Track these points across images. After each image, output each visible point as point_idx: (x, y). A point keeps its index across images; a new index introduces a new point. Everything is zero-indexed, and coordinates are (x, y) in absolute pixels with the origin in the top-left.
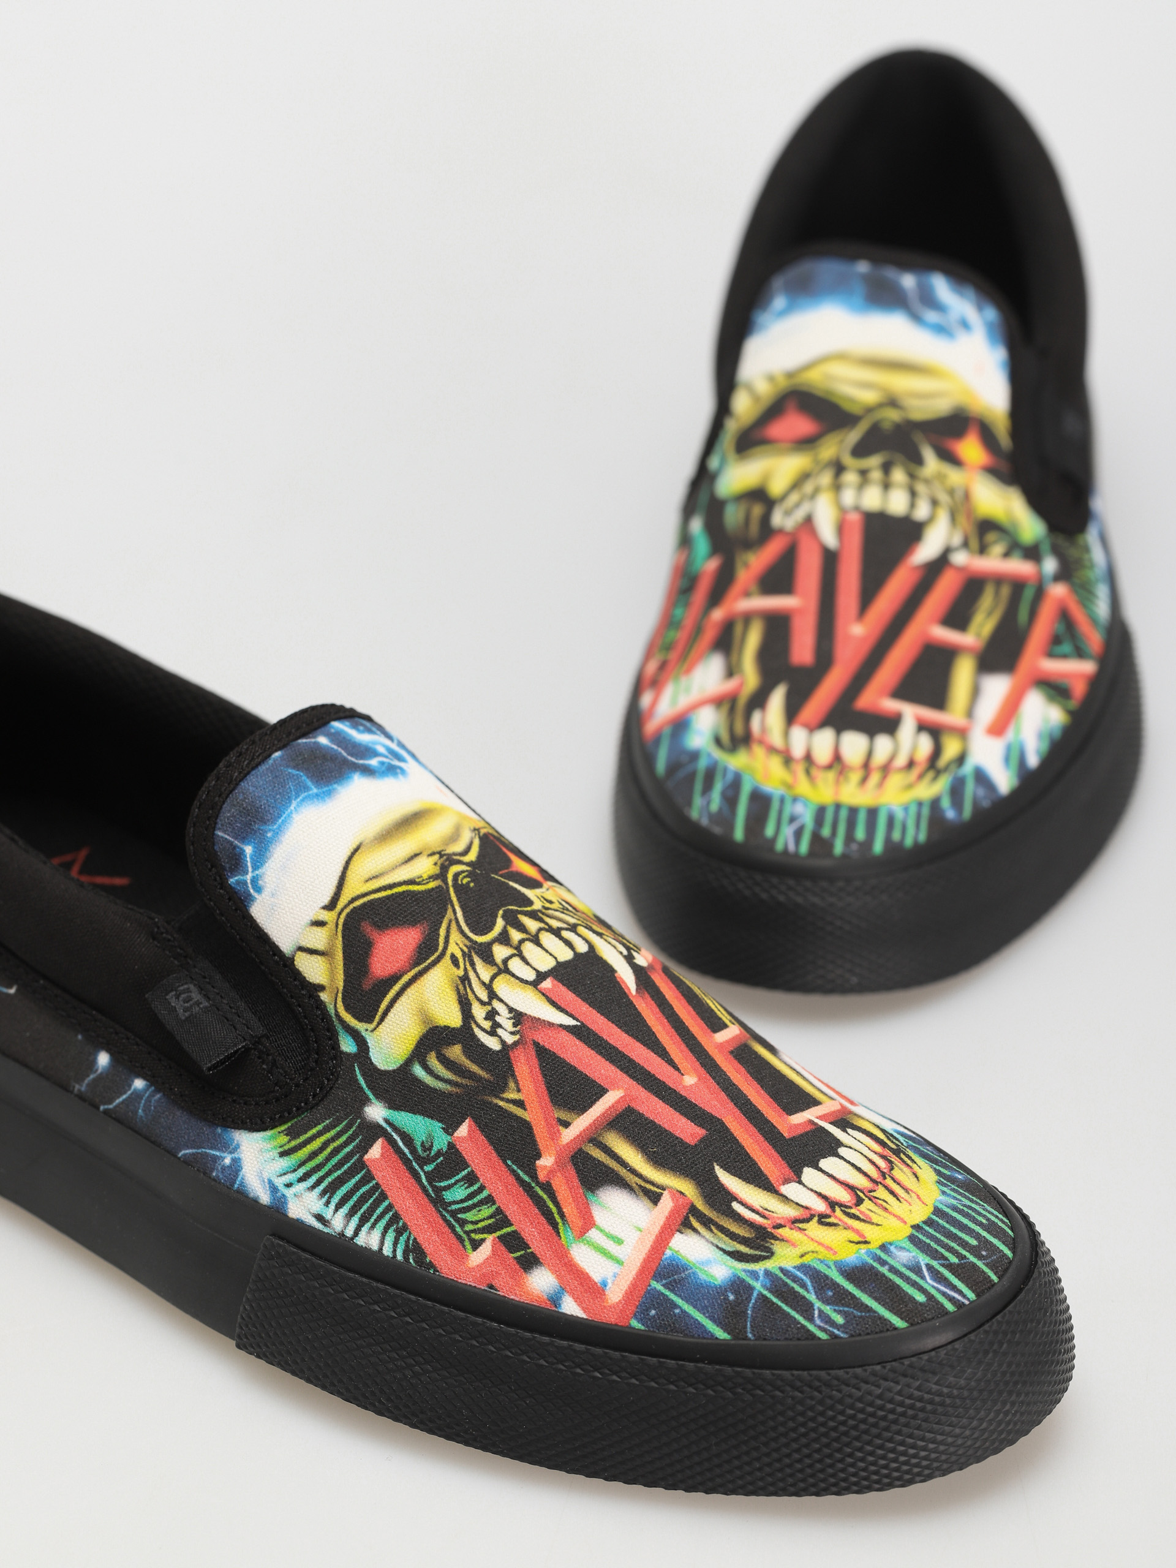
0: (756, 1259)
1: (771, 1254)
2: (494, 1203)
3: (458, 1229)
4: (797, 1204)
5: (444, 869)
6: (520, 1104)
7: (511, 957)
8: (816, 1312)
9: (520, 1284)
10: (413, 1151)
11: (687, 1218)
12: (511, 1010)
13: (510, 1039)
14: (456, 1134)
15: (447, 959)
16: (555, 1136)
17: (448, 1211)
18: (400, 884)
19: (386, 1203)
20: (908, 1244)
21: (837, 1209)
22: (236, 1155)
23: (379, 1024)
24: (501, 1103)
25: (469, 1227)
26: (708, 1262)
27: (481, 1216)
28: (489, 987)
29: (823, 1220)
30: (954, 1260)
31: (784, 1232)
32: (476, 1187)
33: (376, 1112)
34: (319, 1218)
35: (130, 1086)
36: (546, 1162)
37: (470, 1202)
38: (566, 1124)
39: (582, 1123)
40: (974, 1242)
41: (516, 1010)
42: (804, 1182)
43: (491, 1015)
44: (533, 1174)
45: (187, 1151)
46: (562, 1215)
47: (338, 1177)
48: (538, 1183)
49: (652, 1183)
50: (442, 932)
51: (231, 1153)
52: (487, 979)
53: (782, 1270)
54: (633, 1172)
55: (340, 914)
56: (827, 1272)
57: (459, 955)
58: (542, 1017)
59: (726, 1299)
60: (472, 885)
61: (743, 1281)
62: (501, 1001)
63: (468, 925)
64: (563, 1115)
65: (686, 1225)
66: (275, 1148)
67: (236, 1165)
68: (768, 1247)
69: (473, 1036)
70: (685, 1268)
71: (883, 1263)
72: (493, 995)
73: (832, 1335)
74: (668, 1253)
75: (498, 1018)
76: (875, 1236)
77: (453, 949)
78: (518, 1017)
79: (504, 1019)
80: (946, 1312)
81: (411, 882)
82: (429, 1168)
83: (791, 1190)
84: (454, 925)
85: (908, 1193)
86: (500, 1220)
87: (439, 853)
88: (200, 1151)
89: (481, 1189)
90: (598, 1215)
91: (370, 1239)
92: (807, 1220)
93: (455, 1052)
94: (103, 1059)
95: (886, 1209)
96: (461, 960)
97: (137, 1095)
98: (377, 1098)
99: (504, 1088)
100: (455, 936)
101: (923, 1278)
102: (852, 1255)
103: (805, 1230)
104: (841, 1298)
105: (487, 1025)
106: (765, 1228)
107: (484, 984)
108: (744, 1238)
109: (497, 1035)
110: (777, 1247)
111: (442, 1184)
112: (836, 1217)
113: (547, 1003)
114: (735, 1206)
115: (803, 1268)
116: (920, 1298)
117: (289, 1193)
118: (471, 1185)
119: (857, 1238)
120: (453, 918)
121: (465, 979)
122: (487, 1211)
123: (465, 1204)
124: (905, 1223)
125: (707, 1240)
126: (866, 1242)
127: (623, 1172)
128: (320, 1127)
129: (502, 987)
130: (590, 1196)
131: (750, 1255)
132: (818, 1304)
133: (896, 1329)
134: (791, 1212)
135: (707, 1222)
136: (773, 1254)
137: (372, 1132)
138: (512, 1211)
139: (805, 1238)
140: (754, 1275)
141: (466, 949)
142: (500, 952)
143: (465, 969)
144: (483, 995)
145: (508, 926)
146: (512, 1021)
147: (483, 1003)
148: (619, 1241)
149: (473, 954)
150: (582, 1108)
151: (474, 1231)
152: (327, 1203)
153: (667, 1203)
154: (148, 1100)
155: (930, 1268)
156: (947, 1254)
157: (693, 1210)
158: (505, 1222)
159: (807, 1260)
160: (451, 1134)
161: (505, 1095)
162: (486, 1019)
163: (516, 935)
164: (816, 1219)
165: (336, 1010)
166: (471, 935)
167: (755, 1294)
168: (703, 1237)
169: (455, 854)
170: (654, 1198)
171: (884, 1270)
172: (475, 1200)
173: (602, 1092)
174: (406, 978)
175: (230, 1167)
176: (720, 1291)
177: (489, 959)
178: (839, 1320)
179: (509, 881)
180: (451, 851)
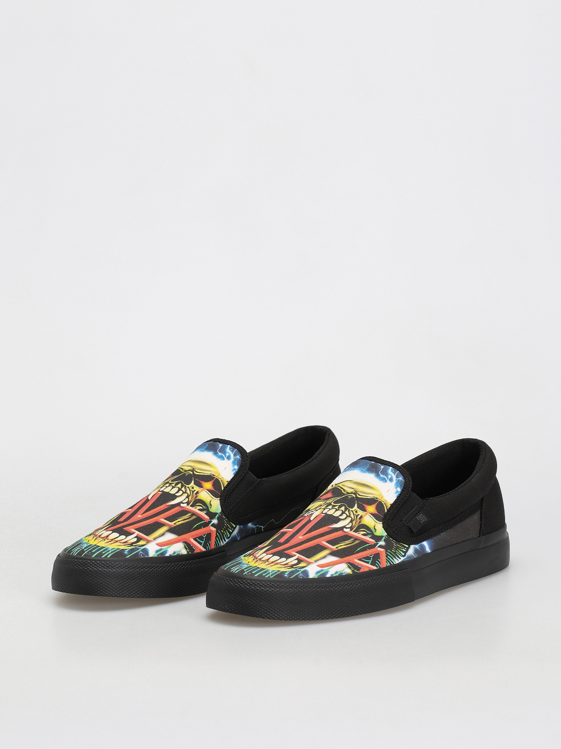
179: (194, 480)
180: (195, 470)
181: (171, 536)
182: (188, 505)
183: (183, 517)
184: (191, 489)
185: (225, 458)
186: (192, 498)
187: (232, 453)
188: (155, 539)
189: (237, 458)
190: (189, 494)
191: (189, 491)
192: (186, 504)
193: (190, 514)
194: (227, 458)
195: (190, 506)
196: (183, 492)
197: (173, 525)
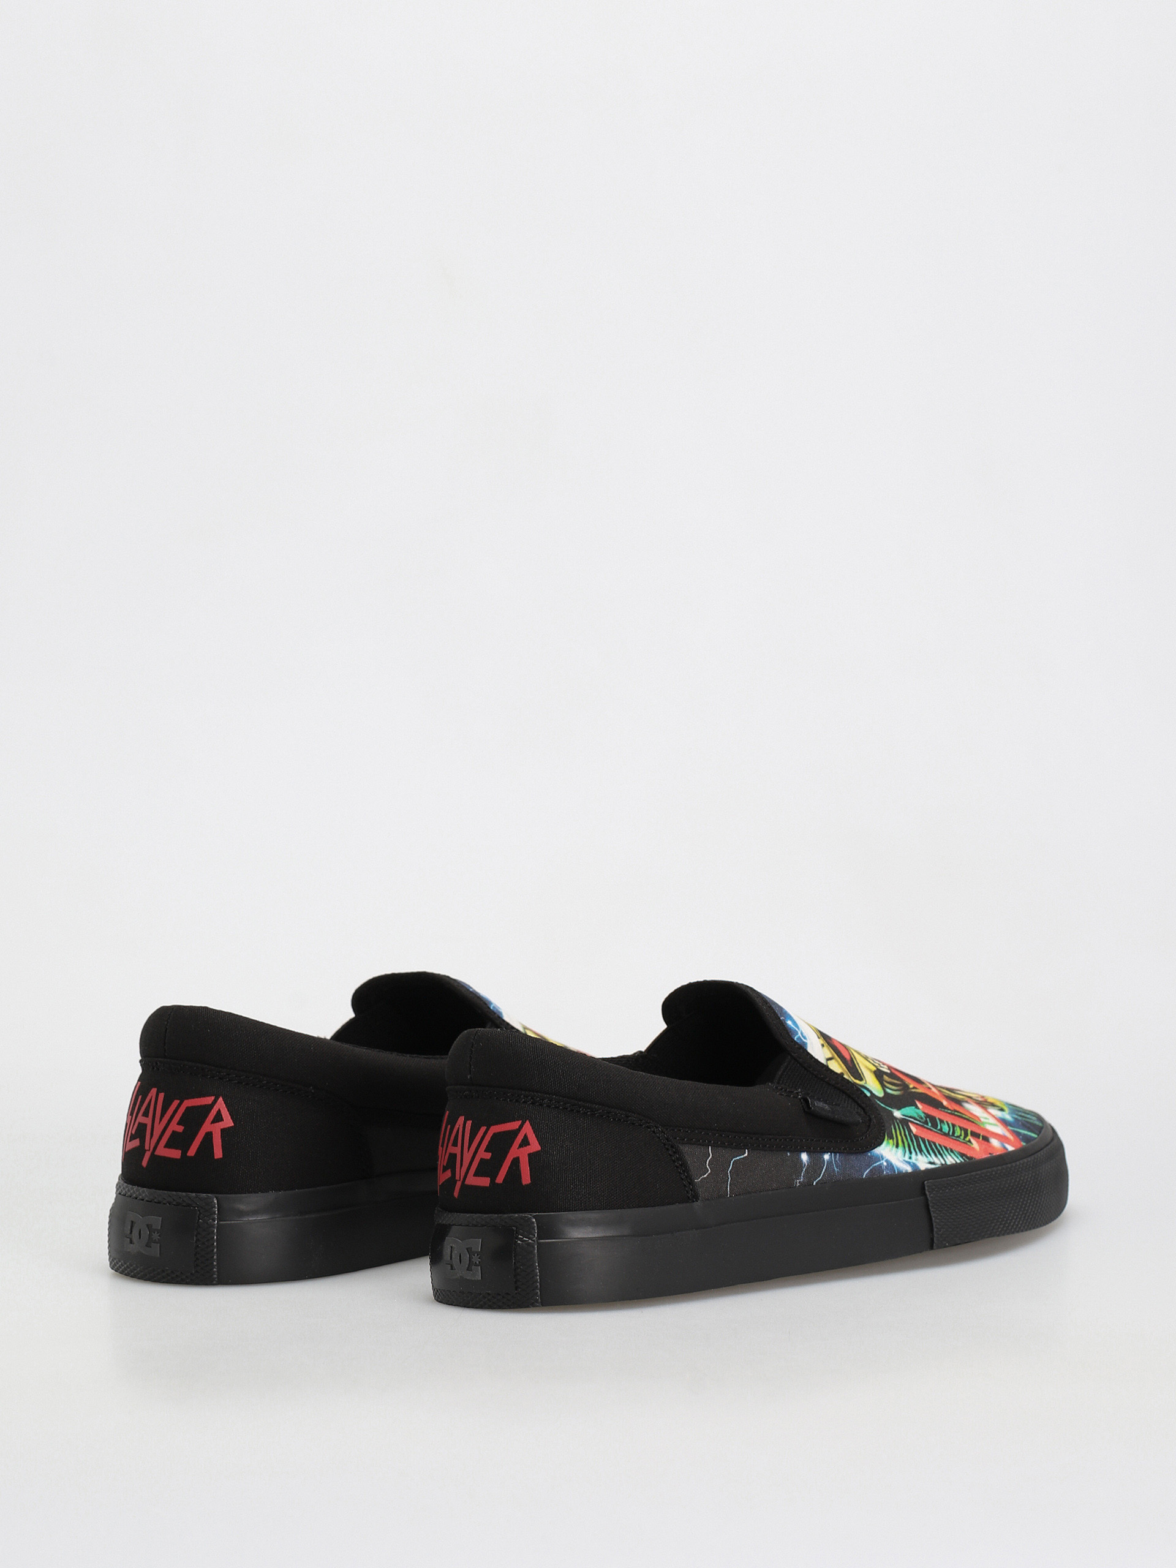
2: (956, 1125)
3: (960, 1140)
10: (920, 1121)
17: (951, 1136)
19: (938, 1145)
22: (885, 1159)
25: (961, 1138)
27: (959, 1132)
33: (897, 1114)
34: (931, 1163)
35: (824, 1160)
37: (951, 1129)
45: (866, 1173)
47: (917, 1145)
51: (883, 1159)
66: (892, 1147)
67: (890, 1165)
82: (929, 1124)
86: (964, 1130)
88: (871, 1167)
89: (948, 1123)
91: (950, 1160)
94: (804, 1157)
97: (830, 1162)
98: (892, 1109)
111: (939, 1127)
117: (913, 1160)
118: (944, 1123)
122: (958, 1129)
123: (951, 1131)
128: (893, 1131)
137: (904, 1122)
138: (963, 1125)
151: (965, 1138)
152: (925, 1156)
154: (835, 1161)
160: (919, 1109)
172: (951, 1127)
175: (888, 1164)
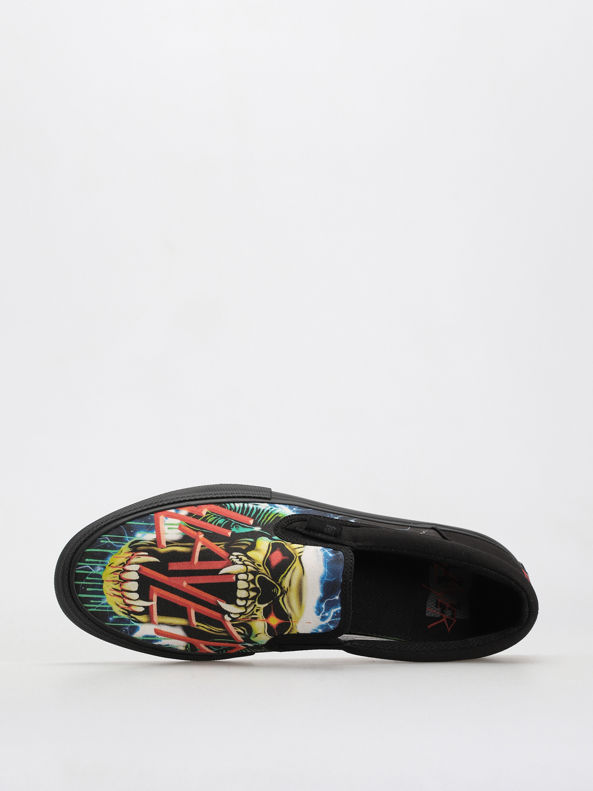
0: (132, 543)
1: (130, 546)
2: (209, 523)
3: (215, 514)
4: (133, 564)
5: (282, 588)
6: (218, 545)
7: (248, 578)
8: (108, 540)
9: (189, 510)
10: (240, 525)
11: (156, 543)
12: (237, 564)
13: (231, 557)
14: (231, 532)
15: (261, 565)
16: (203, 542)
17: (220, 517)
18: (287, 573)
19: (240, 513)
20: (100, 573)
21: (123, 570)
22: (292, 510)
23: (270, 544)
24: (223, 543)
25: (212, 516)
26: (143, 536)
27: (211, 519)
28: (246, 565)
29: (124, 564)
30: (87, 578)
31: (130, 554)
32: (217, 524)
33: (257, 529)
34: (257, 505)
36: (201, 536)
37: (216, 520)
38: (202, 546)
39: (198, 549)
40: (88, 589)
41: (236, 564)
42: (135, 572)
43: (241, 560)
44: (203, 533)
46: (188, 527)
47: (258, 514)
48: (200, 531)
49: (170, 546)
50: (268, 570)
51: (294, 510)
52: (248, 567)
53: (124, 545)
54: (178, 546)
55: (296, 556)
56: (113, 551)
57: (259, 568)
58: (228, 568)
59: (133, 530)
60: (273, 591)
61: (132, 536)
62: (241, 564)
63: (264, 577)
64: (204, 548)
65: (155, 541)
66: (281, 514)
67: (290, 508)
68: (132, 548)
69: (241, 553)
70: (148, 532)
71: (102, 563)
72: (244, 564)
73: (102, 537)
74: (155, 532)
75: (239, 560)
76: (110, 570)
77: (262, 568)
78: (234, 563)
79: (237, 561)
80: (80, 562)
81: (285, 576)
82: (233, 524)
83: (137, 567)
84: (267, 575)
85: (113, 594)
86: (205, 520)
87: (286, 592)
89: (215, 524)
90: (179, 531)
91: (239, 505)
92: (127, 561)
93: (244, 547)
95: (113, 581)
96: (258, 567)
98: (259, 531)
99: (225, 546)
100: (264, 571)
101: (90, 566)
102: (110, 560)
103: (126, 558)
104: (105, 546)
105: (240, 557)
106: (136, 552)
107: (248, 565)
108: (139, 547)
109: (235, 556)
110: (129, 550)
111: (226, 522)
112: (121, 568)
113: (230, 572)
114: (147, 554)
115: (120, 548)
116: (87, 560)
117: (270, 507)
118: (219, 524)
119: (112, 565)
120: (268, 576)
121: (253, 563)
122: (210, 520)
123: (217, 520)
124: (106, 581)
125: (147, 541)
126: (109, 566)
127: (180, 544)
128: (271, 521)
129: (243, 568)
130: (184, 534)
131: (135, 543)
132: (110, 542)
133: (87, 549)
134: (133, 561)
135: (151, 545)
136: (129, 547)
137: (255, 525)
138: (203, 523)
139: (125, 556)
140: (130, 539)
141: (259, 570)
142: (251, 577)
143: (255, 565)
144: (246, 563)
145: (255, 586)
146: (234, 561)
147: (245, 561)
148: (169, 528)
149: (256, 570)
150: (201, 552)
151: (210, 516)
152: (257, 508)
153: (164, 544)
155: (91, 570)
156: (90, 578)
157: (156, 546)
158: (203, 520)
159: (120, 551)
160: (232, 532)
161: (223, 545)
162: (241, 558)
163: (252, 586)
164: (125, 563)
165: (284, 542)
166: (261, 575)
167: (126, 535)
168: (149, 541)
169: (284, 596)
170: (168, 543)
171: (100, 561)
172: (215, 522)
173: (200, 559)
174: (269, 554)
175: (292, 507)
176: (136, 531)
177: (252, 572)
178: (102, 541)
179: (269, 604)
180: (285, 596)
181: (179, 632)
182: (231, 621)
183: (213, 627)
184: (255, 610)
185: (321, 615)
186: (243, 619)
187: (332, 619)
188: (160, 623)
189: (329, 627)
190: (246, 613)
191: (251, 609)
192: (230, 619)
193: (222, 630)
194: (321, 617)
195: (232, 624)
196: (246, 604)
197: (194, 625)
